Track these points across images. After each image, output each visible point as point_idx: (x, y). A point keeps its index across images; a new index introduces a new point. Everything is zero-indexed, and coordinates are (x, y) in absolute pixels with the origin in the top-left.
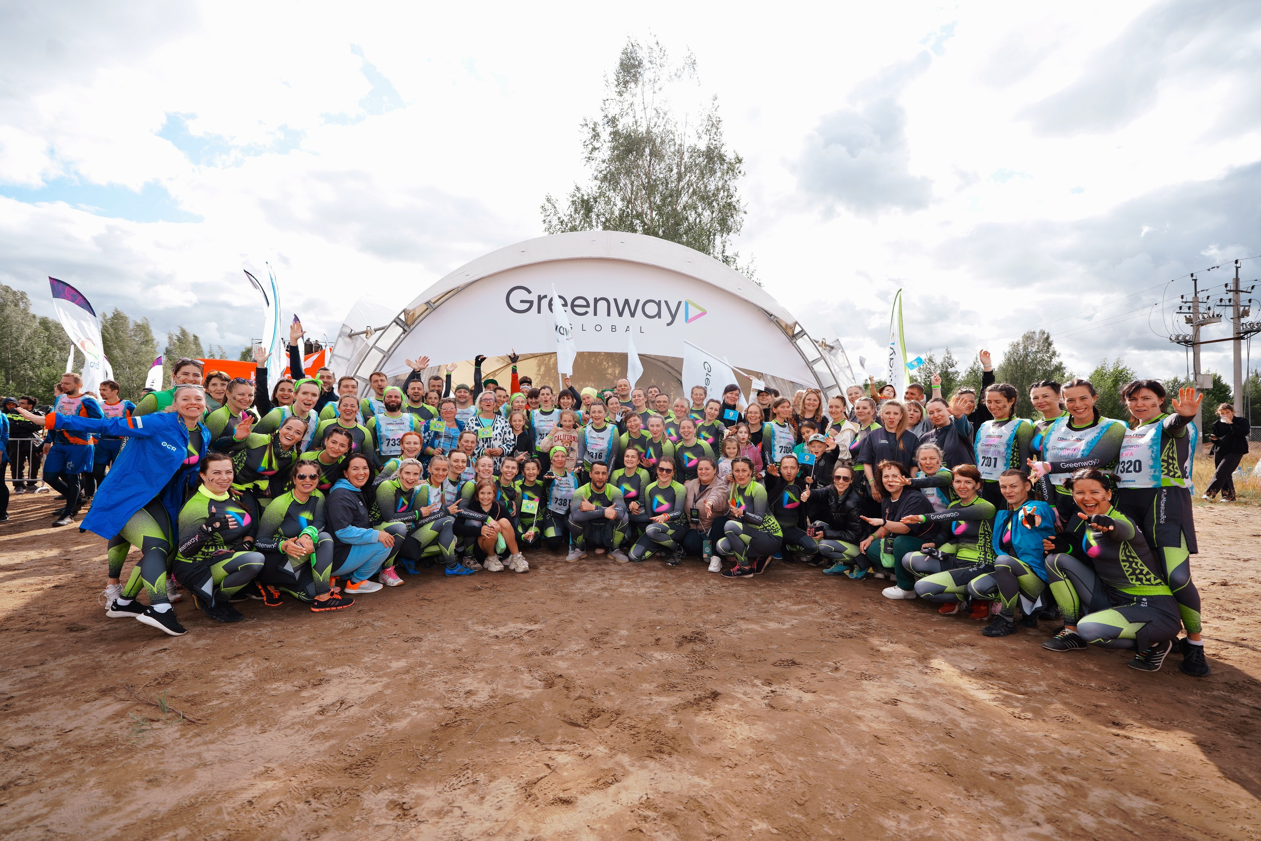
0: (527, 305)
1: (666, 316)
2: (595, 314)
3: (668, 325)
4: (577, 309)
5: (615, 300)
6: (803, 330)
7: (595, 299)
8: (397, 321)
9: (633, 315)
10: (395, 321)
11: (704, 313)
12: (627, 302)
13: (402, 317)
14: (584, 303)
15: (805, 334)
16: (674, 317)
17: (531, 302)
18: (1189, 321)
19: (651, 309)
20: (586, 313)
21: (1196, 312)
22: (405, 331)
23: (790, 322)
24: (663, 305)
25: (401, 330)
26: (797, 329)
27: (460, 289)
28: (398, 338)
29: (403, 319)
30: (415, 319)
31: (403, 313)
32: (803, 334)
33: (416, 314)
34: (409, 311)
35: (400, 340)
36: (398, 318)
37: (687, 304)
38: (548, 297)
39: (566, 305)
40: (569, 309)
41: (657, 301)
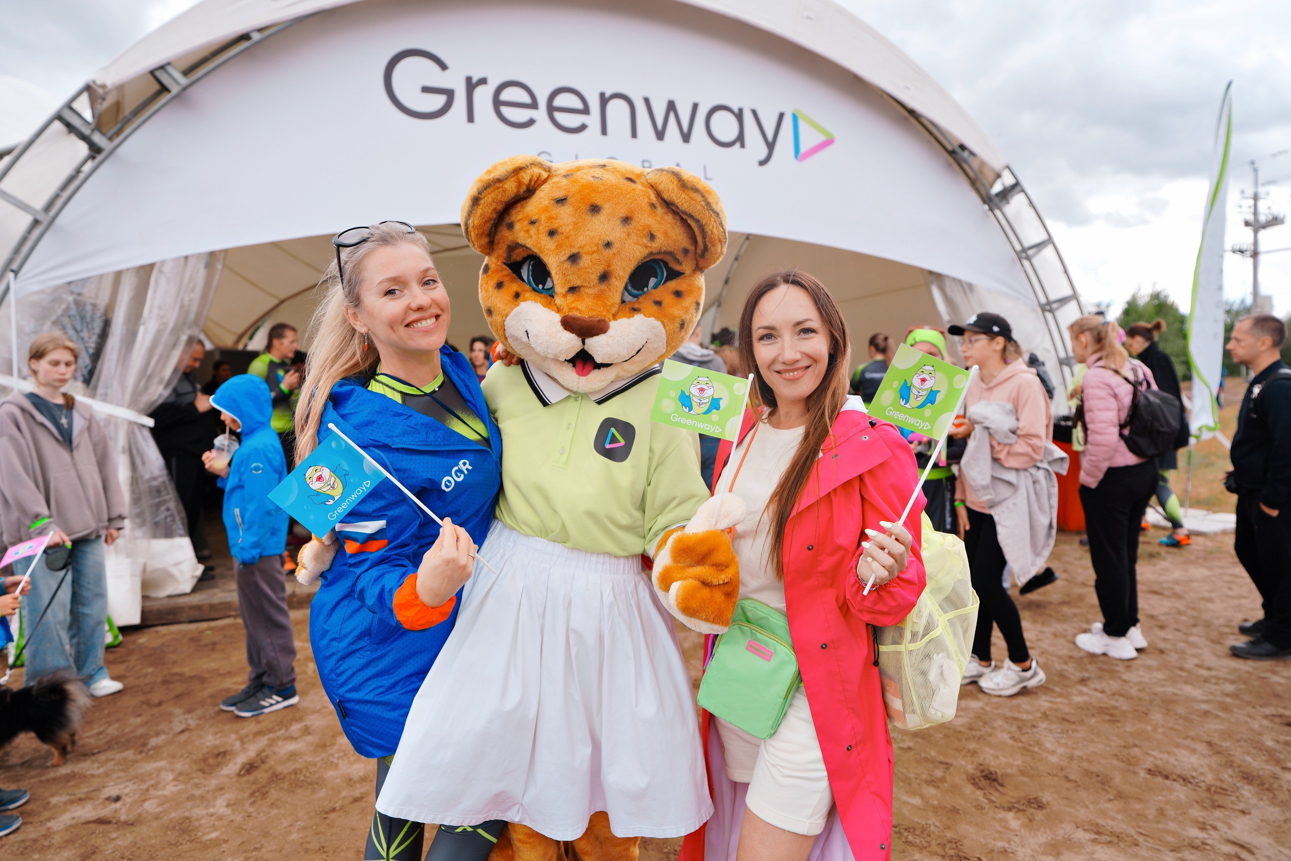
0: (439, 101)
1: (755, 145)
2: (604, 132)
3: (762, 163)
5: (647, 101)
6: (1018, 184)
7: (602, 95)
8: (67, 118)
9: (686, 138)
10: (59, 117)
11: (829, 142)
12: (671, 106)
13: (83, 106)
15: (1023, 191)
16: (771, 146)
17: (450, 94)
19: (725, 127)
20: (583, 127)
22: (95, 150)
23: (993, 166)
24: (749, 120)
25: (83, 149)
27: (256, 37)
28: (78, 171)
29: (88, 115)
30: (127, 121)
31: (85, 97)
32: (1018, 189)
33: (127, 109)
34: (103, 86)
35: (82, 176)
36: (69, 106)
37: (795, 119)
38: (489, 81)
39: (534, 105)
40: (540, 114)
41: (736, 110)
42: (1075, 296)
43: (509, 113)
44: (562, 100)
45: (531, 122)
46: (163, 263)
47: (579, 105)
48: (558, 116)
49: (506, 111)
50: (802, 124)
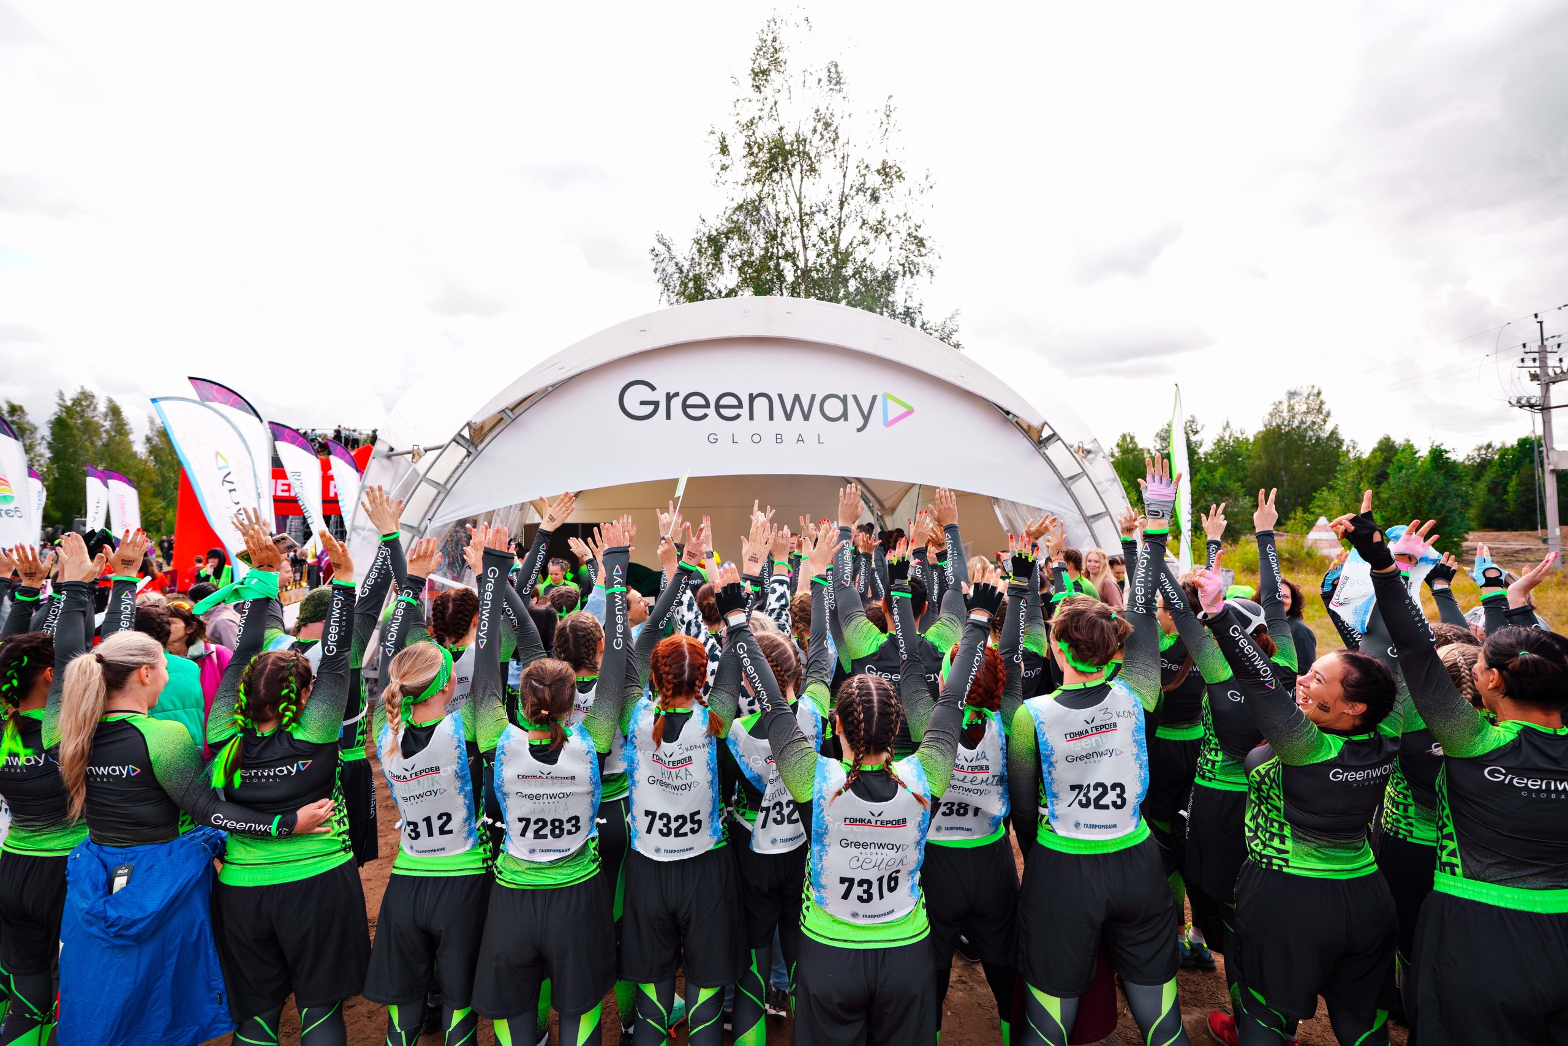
0: (650, 408)
1: (855, 418)
2: (751, 418)
3: (859, 430)
4: (725, 412)
5: (780, 396)
6: (1054, 434)
7: (751, 395)
8: (458, 439)
9: (806, 417)
10: (454, 440)
11: (910, 412)
12: (797, 398)
13: (466, 433)
14: (735, 402)
15: (1059, 439)
16: (866, 418)
17: (656, 404)
18: (1534, 377)
19: (834, 408)
20: (738, 416)
21: (1544, 366)
22: (470, 453)
23: (1036, 423)
24: (851, 402)
25: (464, 452)
26: (1046, 433)
27: (550, 389)
28: (462, 463)
29: (467, 436)
30: (486, 435)
31: (467, 428)
32: (1055, 438)
33: (486, 429)
34: (475, 423)
35: (464, 466)
36: (459, 435)
37: (884, 398)
38: (680, 394)
39: (707, 406)
40: (712, 411)
41: (841, 396)
42: (1108, 513)
43: (692, 412)
44: (725, 401)
45: (705, 416)
46: (499, 509)
47: (736, 403)
48: (722, 411)
49: (690, 411)
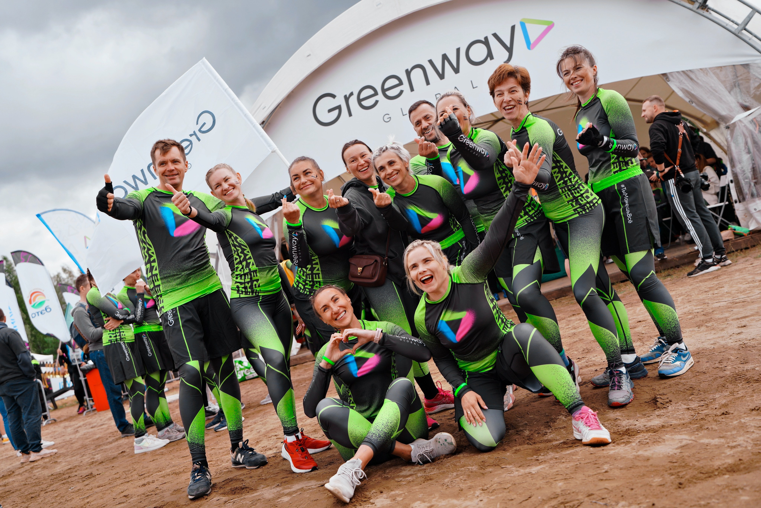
7: (407, 71)
16: (510, 49)
19: (478, 52)
37: (523, 25)
38: (354, 93)
41: (483, 40)
45: (376, 103)
47: (397, 82)
50: (528, 26)
